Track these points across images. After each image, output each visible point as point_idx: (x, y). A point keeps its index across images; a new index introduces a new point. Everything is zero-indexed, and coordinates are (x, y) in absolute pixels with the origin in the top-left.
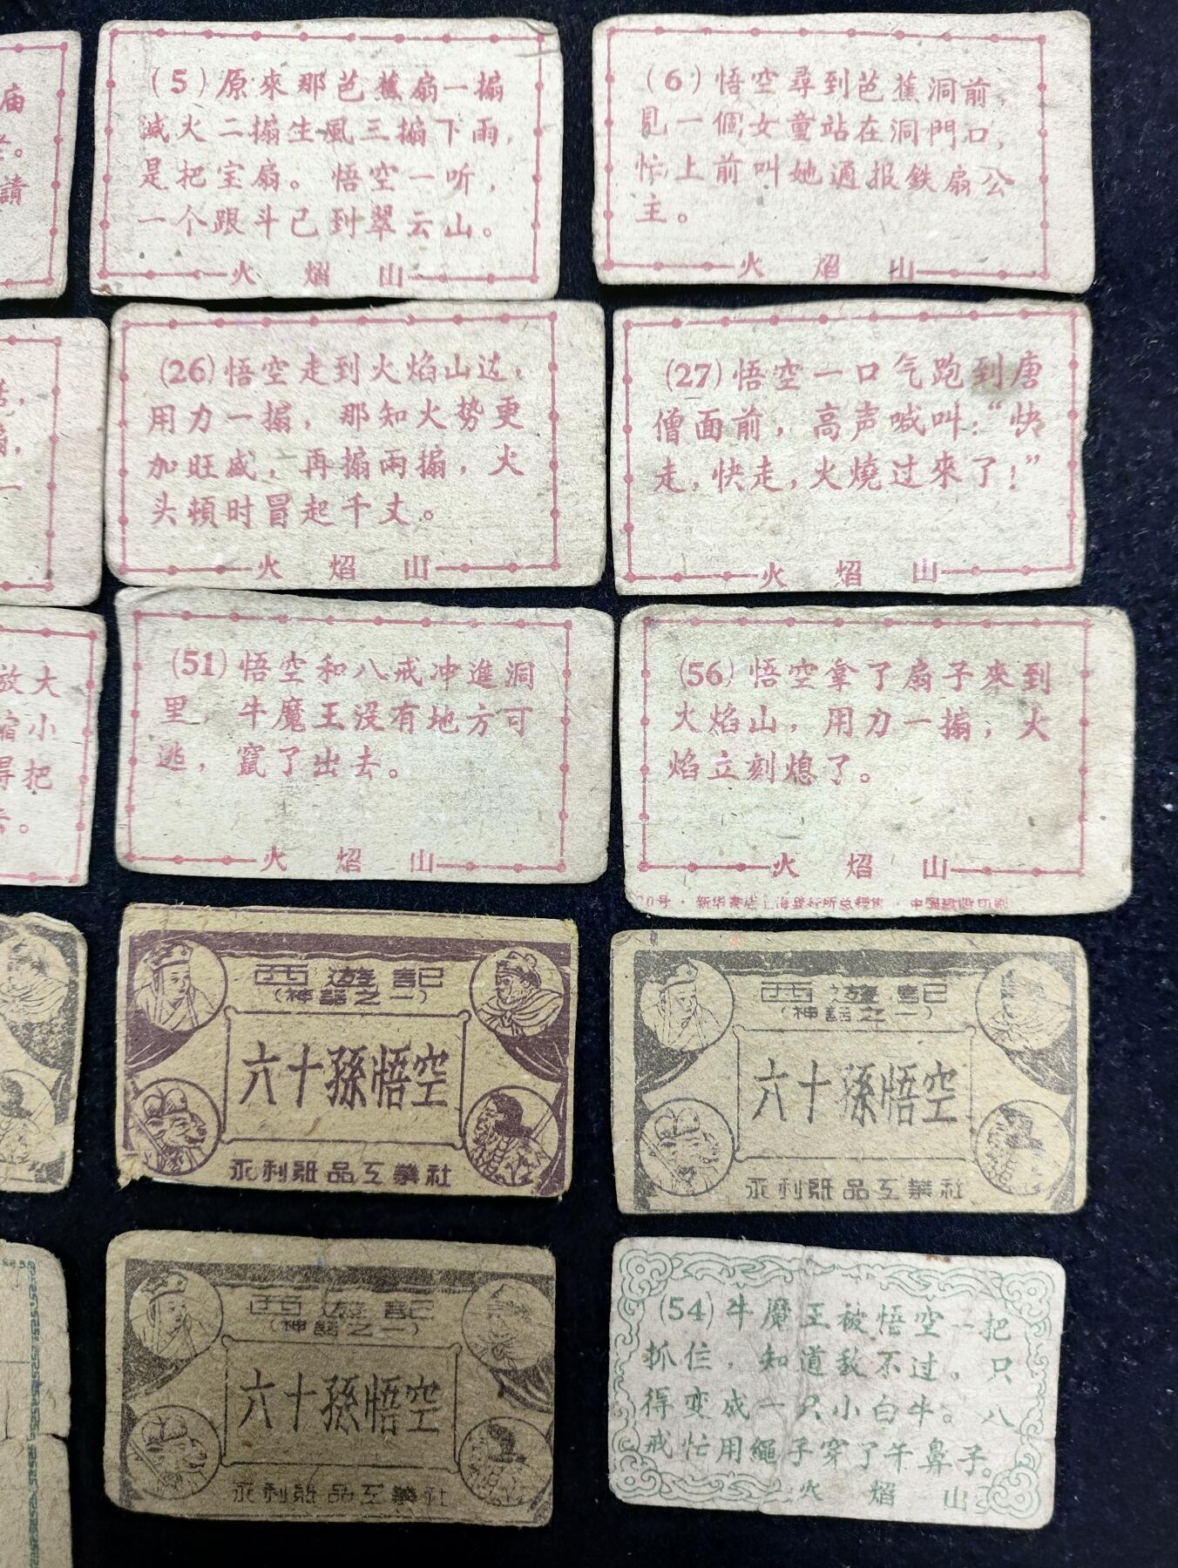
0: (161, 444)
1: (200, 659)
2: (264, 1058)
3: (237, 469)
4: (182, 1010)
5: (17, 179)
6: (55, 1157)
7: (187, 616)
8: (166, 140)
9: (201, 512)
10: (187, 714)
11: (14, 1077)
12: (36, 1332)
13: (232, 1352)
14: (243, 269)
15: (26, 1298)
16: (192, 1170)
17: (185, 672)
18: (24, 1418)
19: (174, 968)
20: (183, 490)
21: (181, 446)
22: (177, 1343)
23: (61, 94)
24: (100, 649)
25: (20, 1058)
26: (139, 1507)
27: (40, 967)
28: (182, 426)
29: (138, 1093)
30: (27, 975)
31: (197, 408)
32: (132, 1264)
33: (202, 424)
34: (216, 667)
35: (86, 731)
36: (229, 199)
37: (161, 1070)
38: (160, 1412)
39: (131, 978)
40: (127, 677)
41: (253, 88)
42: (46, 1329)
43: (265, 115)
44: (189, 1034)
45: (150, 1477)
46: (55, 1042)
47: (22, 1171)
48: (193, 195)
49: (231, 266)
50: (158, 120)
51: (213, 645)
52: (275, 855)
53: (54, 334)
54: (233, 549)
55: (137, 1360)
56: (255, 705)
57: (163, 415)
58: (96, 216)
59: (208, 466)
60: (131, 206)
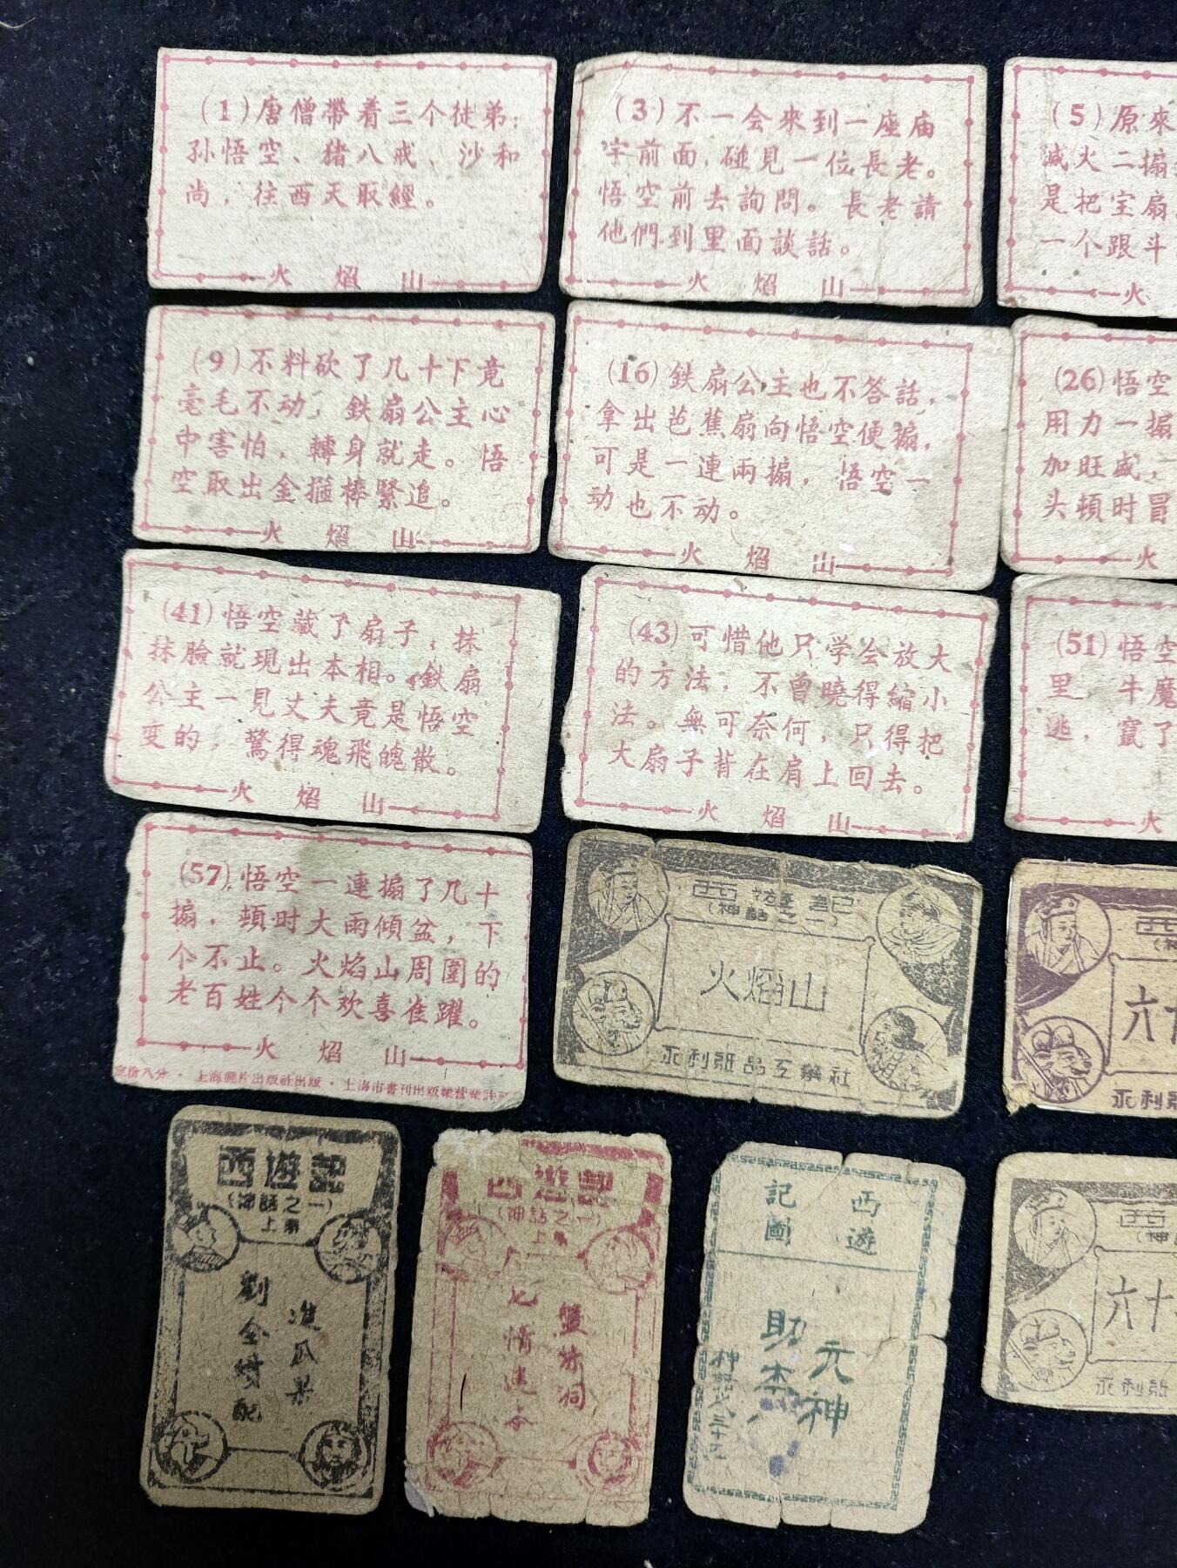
0: (1054, 444)
1: (1083, 640)
2: (1145, 1000)
3: (1123, 469)
4: (1069, 955)
5: (930, 197)
6: (948, 1085)
7: (1074, 601)
8: (1065, 168)
9: (1089, 507)
10: (1072, 690)
11: (906, 1012)
12: (926, 1244)
13: (1102, 1261)
14: (1134, 291)
15: (921, 1212)
16: (1078, 1098)
17: (1069, 651)
18: (908, 1320)
19: (1063, 918)
20: (1073, 487)
21: (1072, 447)
22: (1056, 1253)
23: (969, 122)
24: (990, 630)
25: (912, 995)
26: (1013, 1398)
27: (933, 914)
28: (1075, 429)
29: (1027, 1028)
30: (919, 921)
31: (1088, 414)
32: (1018, 1183)
33: (1092, 428)
34: (1097, 648)
35: (973, 704)
36: (1122, 226)
37: (1051, 1008)
38: (1037, 1315)
39: (1022, 926)
40: (1016, 656)
41: (1143, 123)
42: (935, 1241)
43: (1154, 149)
44: (1076, 977)
45: (1025, 1371)
46: (948, 982)
47: (914, 1098)
48: (1090, 220)
49: (1124, 287)
50: (1058, 150)
51: (1095, 629)
52: (1152, 819)
53: (967, 341)
54: (1117, 541)
55: (1019, 1269)
56: (1133, 683)
57: (1057, 419)
58: (1003, 234)
59: (1097, 466)
60: (1035, 227)
